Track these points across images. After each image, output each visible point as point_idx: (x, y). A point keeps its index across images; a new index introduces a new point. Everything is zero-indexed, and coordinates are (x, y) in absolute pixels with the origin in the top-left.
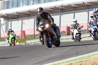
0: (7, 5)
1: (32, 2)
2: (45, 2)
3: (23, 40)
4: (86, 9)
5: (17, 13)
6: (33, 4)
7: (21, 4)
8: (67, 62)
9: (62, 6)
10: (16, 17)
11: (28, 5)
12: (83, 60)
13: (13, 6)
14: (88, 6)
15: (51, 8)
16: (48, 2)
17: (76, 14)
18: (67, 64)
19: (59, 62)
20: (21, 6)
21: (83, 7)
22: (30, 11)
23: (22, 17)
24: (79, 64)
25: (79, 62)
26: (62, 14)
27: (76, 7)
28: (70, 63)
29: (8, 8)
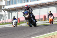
0: (9, 3)
1: (23, 1)
2: (31, 1)
3: (19, 23)
4: (55, 5)
5: (15, 8)
6: (24, 2)
7: (17, 2)
8: (44, 36)
9: (41, 3)
10: (14, 10)
11: (21, 3)
12: (53, 35)
13: (12, 4)
14: (56, 3)
15: (34, 5)
16: (33, 1)
17: (49, 8)
18: (44, 37)
19: (39, 36)
20: (17, 4)
21: (53, 4)
22: (22, 7)
23: (17, 10)
24: (51, 37)
25: (51, 36)
26: (41, 8)
27: (49, 4)
28: (45, 37)
29: (9, 5)
